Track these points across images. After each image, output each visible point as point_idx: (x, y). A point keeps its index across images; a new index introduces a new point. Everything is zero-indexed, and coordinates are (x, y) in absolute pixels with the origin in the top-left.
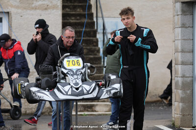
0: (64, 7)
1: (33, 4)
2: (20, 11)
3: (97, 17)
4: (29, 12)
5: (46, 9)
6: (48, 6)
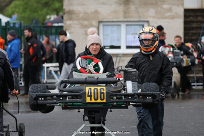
0: (185, 16)
1: (164, 15)
2: (155, 20)
4: (161, 20)
5: (173, 18)
6: (174, 16)
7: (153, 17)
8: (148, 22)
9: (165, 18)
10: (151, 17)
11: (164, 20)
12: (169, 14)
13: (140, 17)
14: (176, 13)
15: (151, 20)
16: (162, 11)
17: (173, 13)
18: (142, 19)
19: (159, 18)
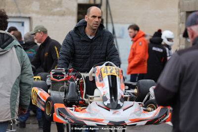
1: (51, 10)
2: (40, 16)
3: (107, 23)
4: (47, 17)
5: (63, 15)
6: (64, 12)
7: (37, 13)
8: (29, 18)
9: (54, 14)
10: (33, 12)
11: (51, 17)
12: (58, 9)
13: (19, 12)
14: (67, 9)
15: (33, 16)
16: (49, 5)
17: (63, 9)
18: (22, 15)
19: (44, 14)
